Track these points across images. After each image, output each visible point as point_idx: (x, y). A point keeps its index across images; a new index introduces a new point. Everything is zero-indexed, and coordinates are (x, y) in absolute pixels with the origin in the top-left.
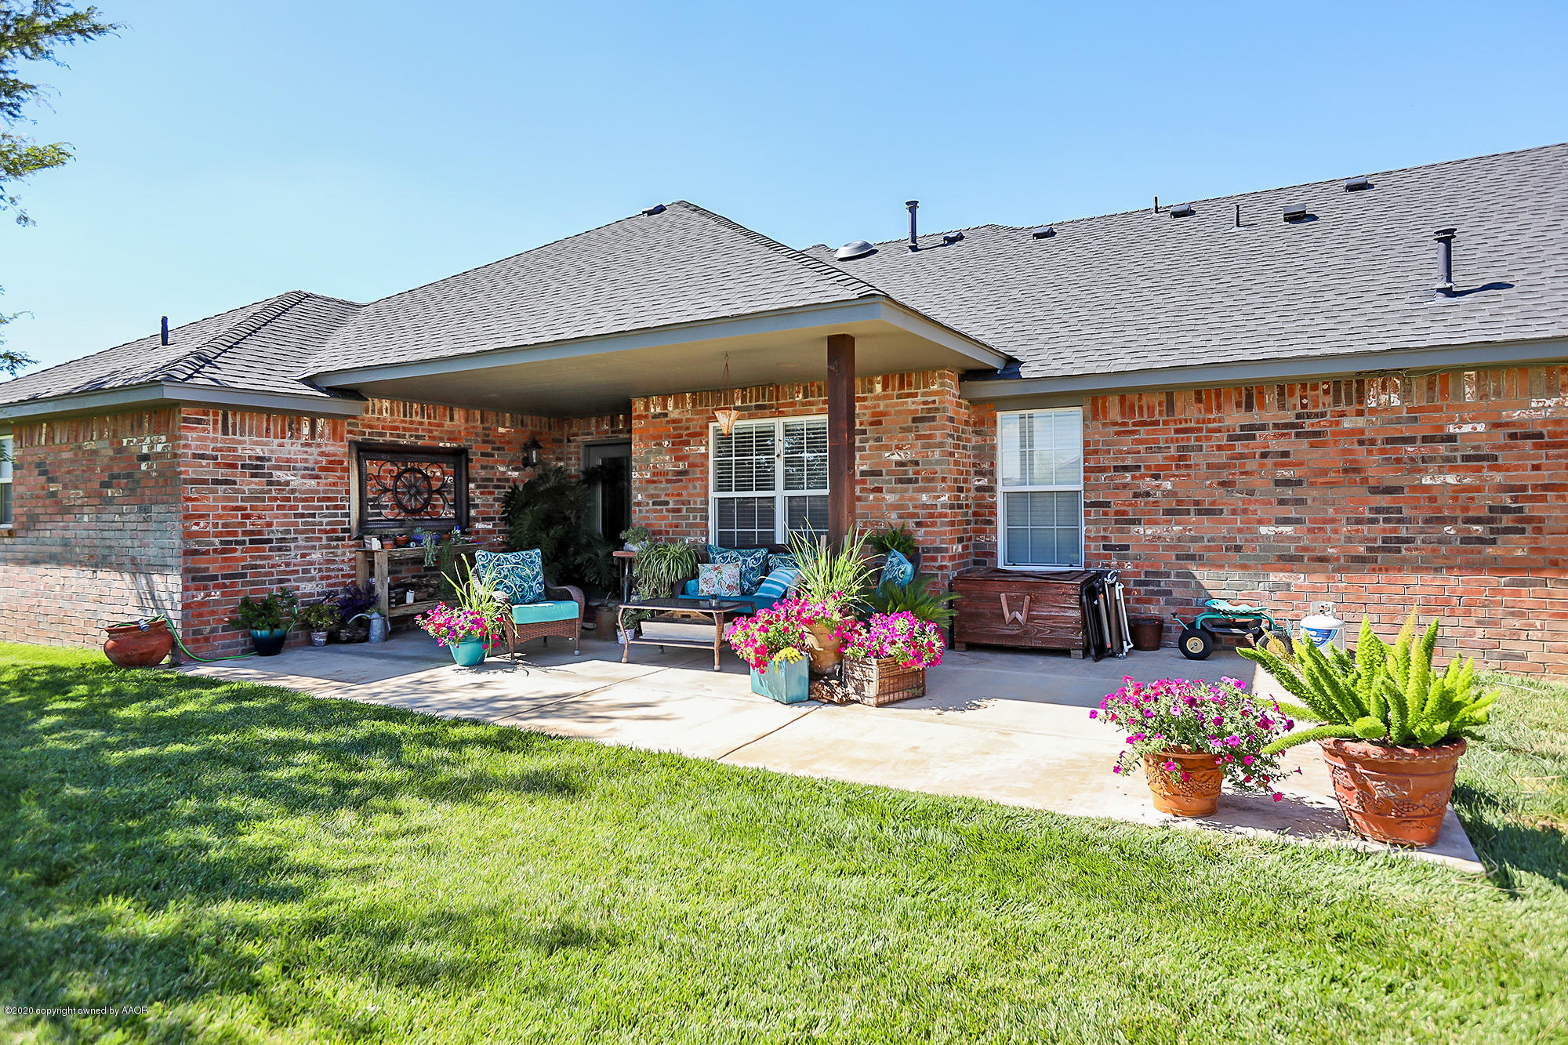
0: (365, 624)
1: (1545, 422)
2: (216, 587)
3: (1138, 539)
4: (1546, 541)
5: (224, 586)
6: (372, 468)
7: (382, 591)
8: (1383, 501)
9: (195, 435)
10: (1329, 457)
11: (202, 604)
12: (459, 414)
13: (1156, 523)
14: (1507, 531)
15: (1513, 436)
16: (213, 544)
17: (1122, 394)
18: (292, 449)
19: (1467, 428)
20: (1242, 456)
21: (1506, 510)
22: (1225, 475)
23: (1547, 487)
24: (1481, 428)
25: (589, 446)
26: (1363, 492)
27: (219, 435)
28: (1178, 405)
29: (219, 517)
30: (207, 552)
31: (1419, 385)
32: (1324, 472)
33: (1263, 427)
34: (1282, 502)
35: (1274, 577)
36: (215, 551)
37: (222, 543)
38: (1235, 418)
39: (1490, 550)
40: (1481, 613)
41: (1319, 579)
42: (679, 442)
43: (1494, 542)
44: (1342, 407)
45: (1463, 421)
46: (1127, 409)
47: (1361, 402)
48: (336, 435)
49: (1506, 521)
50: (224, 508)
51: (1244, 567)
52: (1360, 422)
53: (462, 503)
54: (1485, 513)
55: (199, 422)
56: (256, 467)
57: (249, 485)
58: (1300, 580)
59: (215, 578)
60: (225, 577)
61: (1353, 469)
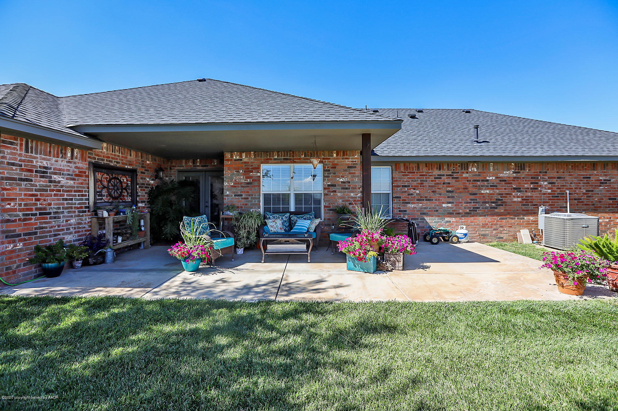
0: (103, 255)
1: (507, 177)
2: (20, 241)
3: (409, 208)
4: (507, 208)
5: (25, 240)
6: (99, 176)
7: (110, 237)
8: (473, 197)
9: (9, 151)
10: (460, 185)
11: (12, 251)
12: (133, 153)
13: (414, 203)
14: (500, 205)
15: (500, 181)
16: (18, 216)
17: (405, 163)
18: (62, 164)
19: (491, 178)
20: (438, 184)
21: (499, 200)
22: (433, 189)
23: (507, 194)
24: (494, 178)
25: (180, 171)
26: (468, 195)
27: (23, 153)
28: (421, 167)
29: (23, 200)
30: (15, 221)
31: (481, 165)
32: (459, 189)
33: (443, 175)
34: (448, 197)
35: (447, 219)
36: (20, 220)
37: (24, 215)
38: (436, 172)
39: (496, 210)
40: (494, 227)
41: (458, 219)
42: (247, 171)
43: (497, 208)
44: (463, 171)
45: (490, 176)
46: (406, 168)
47: (468, 169)
48: (83, 158)
49: (499, 203)
50: (25, 195)
51: (439, 216)
52: (467, 175)
53: (134, 195)
54: (495, 201)
55: (12, 143)
56: (43, 172)
57: (40, 182)
58: (453, 219)
59: (19, 235)
60: (25, 234)
61: (466, 188)
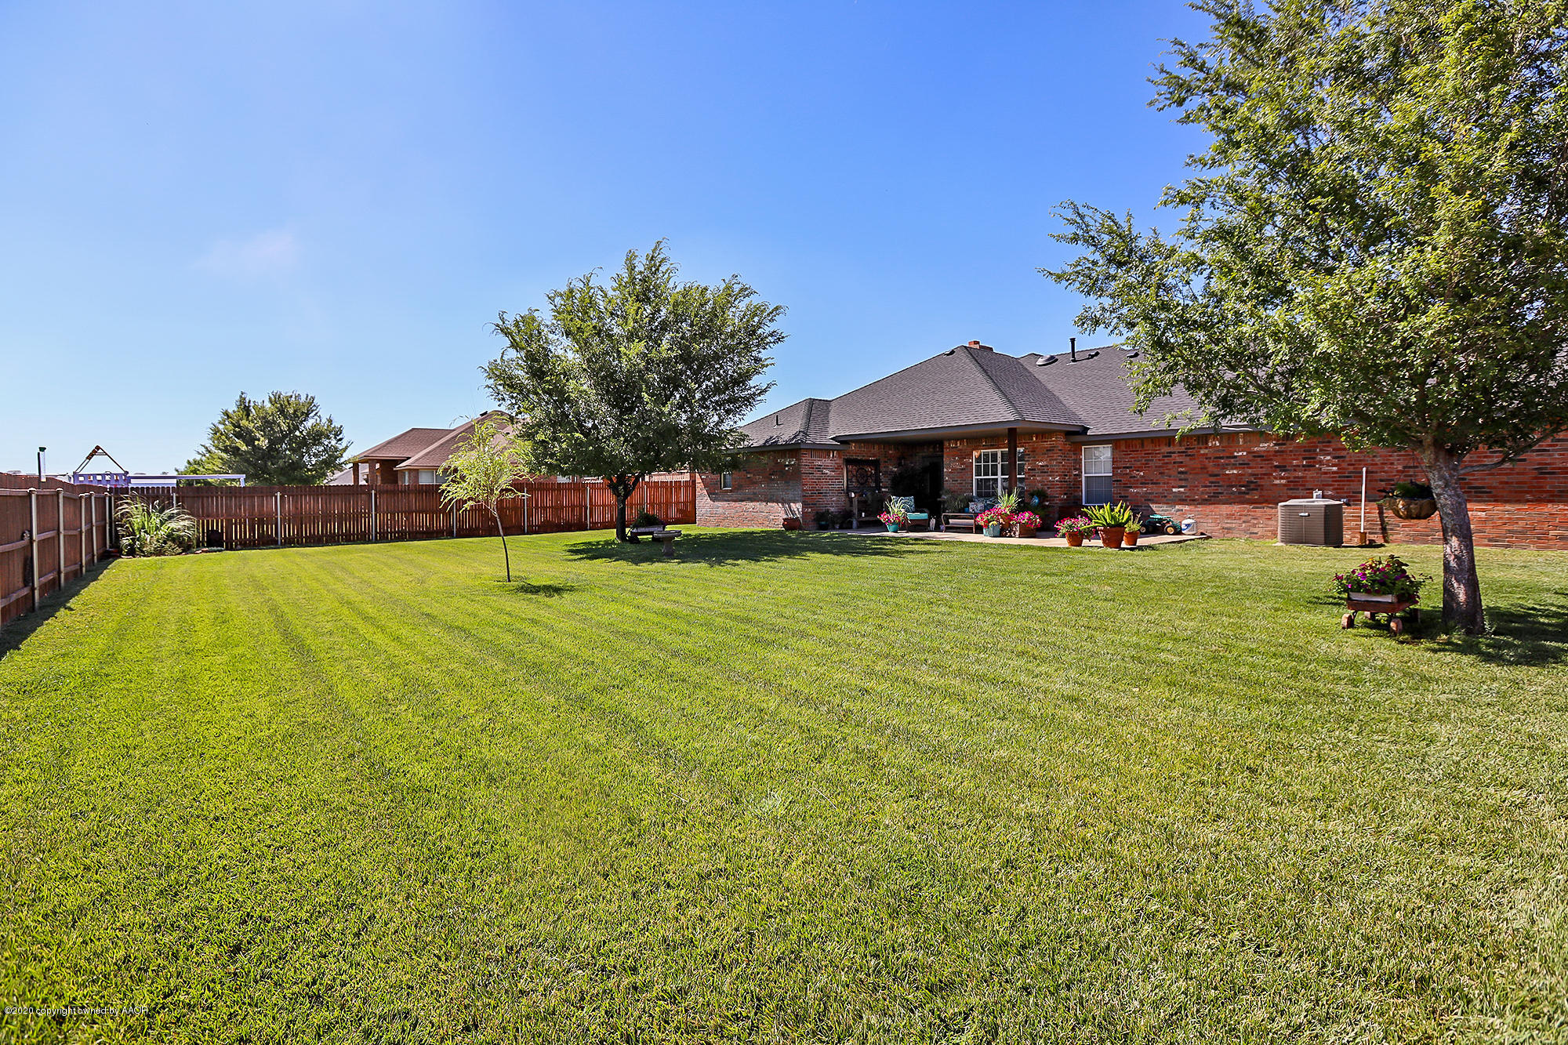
0: (851, 523)
1: (1264, 451)
2: (810, 507)
3: (1131, 493)
4: (1265, 493)
5: (812, 507)
6: (850, 467)
7: (856, 511)
8: (1213, 479)
9: (805, 458)
10: (1196, 464)
11: (807, 512)
12: (876, 447)
13: (1137, 487)
14: (1253, 489)
15: (1254, 457)
16: (809, 494)
17: (1126, 440)
18: (828, 462)
19: (1240, 454)
20: (1167, 463)
21: (1252, 482)
22: (1161, 470)
23: (1265, 474)
24: (1245, 453)
25: (923, 457)
26: (1207, 476)
27: (811, 458)
28: (1145, 444)
29: (811, 485)
30: (808, 496)
31: (1225, 438)
32: (1194, 469)
33: (1174, 453)
34: (1180, 480)
35: (1177, 507)
36: (810, 496)
37: (812, 493)
38: (1165, 449)
39: (1247, 496)
40: (1244, 518)
41: (1192, 507)
42: (962, 458)
43: (1248, 494)
44: (1201, 446)
45: (1239, 451)
46: (1127, 446)
47: (1207, 444)
48: (840, 457)
49: (1252, 486)
51: (1168, 503)
52: (1206, 451)
53: (878, 481)
54: (1245, 483)
55: (805, 454)
56: (819, 468)
57: (818, 475)
58: (1187, 508)
59: (810, 505)
60: (813, 504)
61: (1204, 468)
